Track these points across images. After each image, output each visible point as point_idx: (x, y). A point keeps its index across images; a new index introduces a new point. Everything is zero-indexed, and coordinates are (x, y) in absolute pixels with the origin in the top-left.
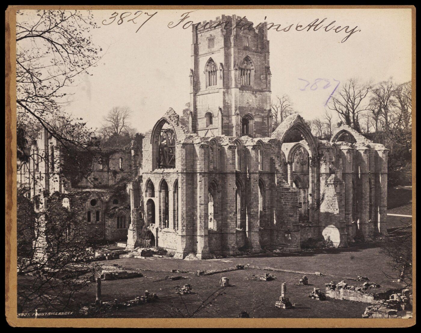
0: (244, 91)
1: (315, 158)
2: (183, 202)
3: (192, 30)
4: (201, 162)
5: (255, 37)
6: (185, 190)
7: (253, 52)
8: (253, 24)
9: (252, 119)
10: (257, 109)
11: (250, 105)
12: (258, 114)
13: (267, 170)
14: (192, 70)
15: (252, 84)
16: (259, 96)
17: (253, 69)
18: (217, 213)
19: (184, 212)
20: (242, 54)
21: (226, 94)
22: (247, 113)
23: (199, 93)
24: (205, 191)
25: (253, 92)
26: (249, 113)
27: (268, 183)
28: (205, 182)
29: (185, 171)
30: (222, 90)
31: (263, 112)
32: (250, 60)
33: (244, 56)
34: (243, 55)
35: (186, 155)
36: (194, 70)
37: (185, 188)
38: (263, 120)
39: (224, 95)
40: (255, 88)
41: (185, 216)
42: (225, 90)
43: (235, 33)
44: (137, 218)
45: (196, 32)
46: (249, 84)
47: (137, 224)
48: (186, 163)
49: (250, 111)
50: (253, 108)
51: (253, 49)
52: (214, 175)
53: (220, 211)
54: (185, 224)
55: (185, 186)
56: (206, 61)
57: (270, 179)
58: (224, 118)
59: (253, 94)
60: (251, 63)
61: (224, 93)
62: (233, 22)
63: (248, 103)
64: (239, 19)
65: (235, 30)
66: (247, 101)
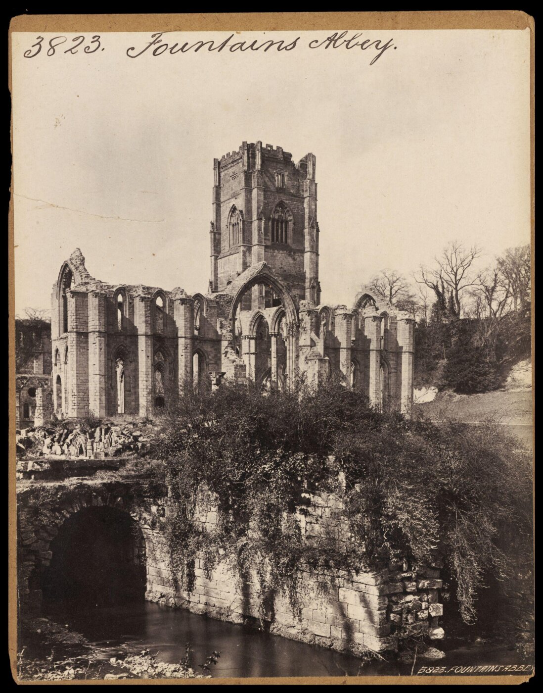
0: (276, 251)
1: (293, 325)
2: (73, 372)
3: (213, 167)
4: (94, 317)
5: (294, 174)
6: (75, 356)
7: (292, 196)
8: (291, 155)
10: (295, 278)
11: (285, 271)
12: (298, 285)
13: (210, 336)
14: (212, 224)
15: (290, 241)
16: (298, 258)
17: (291, 220)
18: (130, 391)
19: (74, 386)
20: (273, 197)
21: (247, 254)
23: (221, 255)
24: (100, 357)
25: (290, 252)
27: (213, 355)
28: (100, 344)
29: (75, 330)
30: (242, 248)
32: (286, 208)
33: (277, 201)
34: (274, 199)
35: (76, 307)
36: (215, 224)
37: (75, 353)
39: (244, 255)
40: (294, 247)
41: (75, 391)
42: (245, 249)
43: (260, 167)
44: (43, 402)
45: (220, 170)
46: (286, 242)
47: (43, 410)
48: (76, 318)
50: (290, 275)
51: (292, 191)
52: (122, 337)
53: (133, 388)
54: (76, 402)
55: (75, 351)
56: (229, 210)
57: (215, 349)
59: (290, 255)
60: (288, 211)
61: (244, 253)
62: (257, 152)
63: (281, 268)
64: (269, 148)
65: (260, 163)
66: (281, 266)
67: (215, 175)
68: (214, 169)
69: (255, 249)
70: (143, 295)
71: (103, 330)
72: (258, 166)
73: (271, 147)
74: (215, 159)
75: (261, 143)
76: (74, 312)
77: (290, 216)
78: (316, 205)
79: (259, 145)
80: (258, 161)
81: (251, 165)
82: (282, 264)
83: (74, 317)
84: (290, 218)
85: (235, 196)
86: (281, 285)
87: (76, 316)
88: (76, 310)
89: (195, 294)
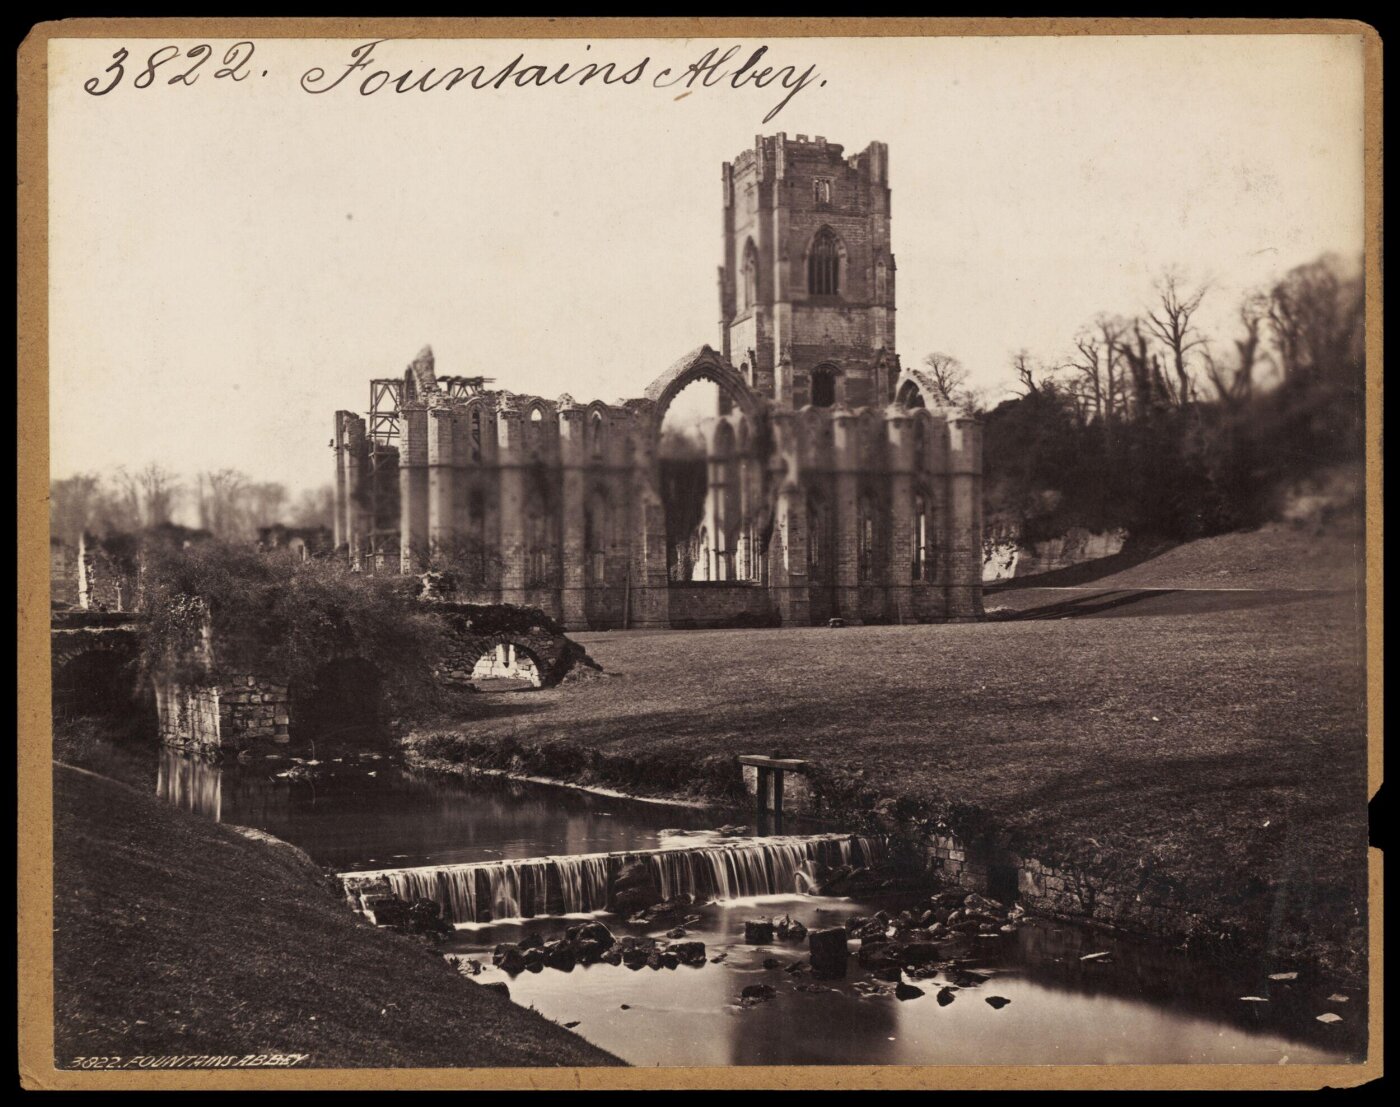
0: (816, 310)
3: (723, 177)
5: (848, 179)
7: (843, 216)
8: (840, 148)
9: (841, 373)
10: (852, 351)
11: (833, 341)
12: (858, 362)
15: (842, 291)
16: (857, 316)
17: (843, 256)
20: (809, 221)
21: (765, 318)
22: (822, 360)
23: (736, 320)
25: (842, 309)
26: (830, 359)
30: (757, 309)
31: (868, 357)
32: (834, 236)
33: (817, 226)
34: (812, 223)
38: (870, 375)
39: (760, 321)
40: (850, 299)
42: (761, 310)
43: (782, 175)
45: (731, 181)
46: (835, 292)
49: (833, 355)
50: (843, 347)
51: (846, 207)
52: (478, 472)
56: (744, 244)
58: (759, 373)
59: (842, 314)
60: (838, 241)
61: (759, 316)
62: (778, 150)
63: (827, 336)
64: (802, 141)
65: (783, 167)
66: (824, 333)
67: (725, 189)
68: (724, 180)
69: (777, 309)
70: (506, 409)
71: (445, 461)
72: (780, 175)
73: (806, 138)
74: (724, 164)
75: (784, 135)
76: (406, 438)
77: (841, 248)
78: (887, 228)
79: (781, 138)
80: (780, 165)
81: (770, 171)
82: (827, 330)
83: (406, 447)
84: (843, 251)
85: (750, 224)
86: (734, 378)
87: (410, 444)
88: (409, 437)
89: (592, 400)
